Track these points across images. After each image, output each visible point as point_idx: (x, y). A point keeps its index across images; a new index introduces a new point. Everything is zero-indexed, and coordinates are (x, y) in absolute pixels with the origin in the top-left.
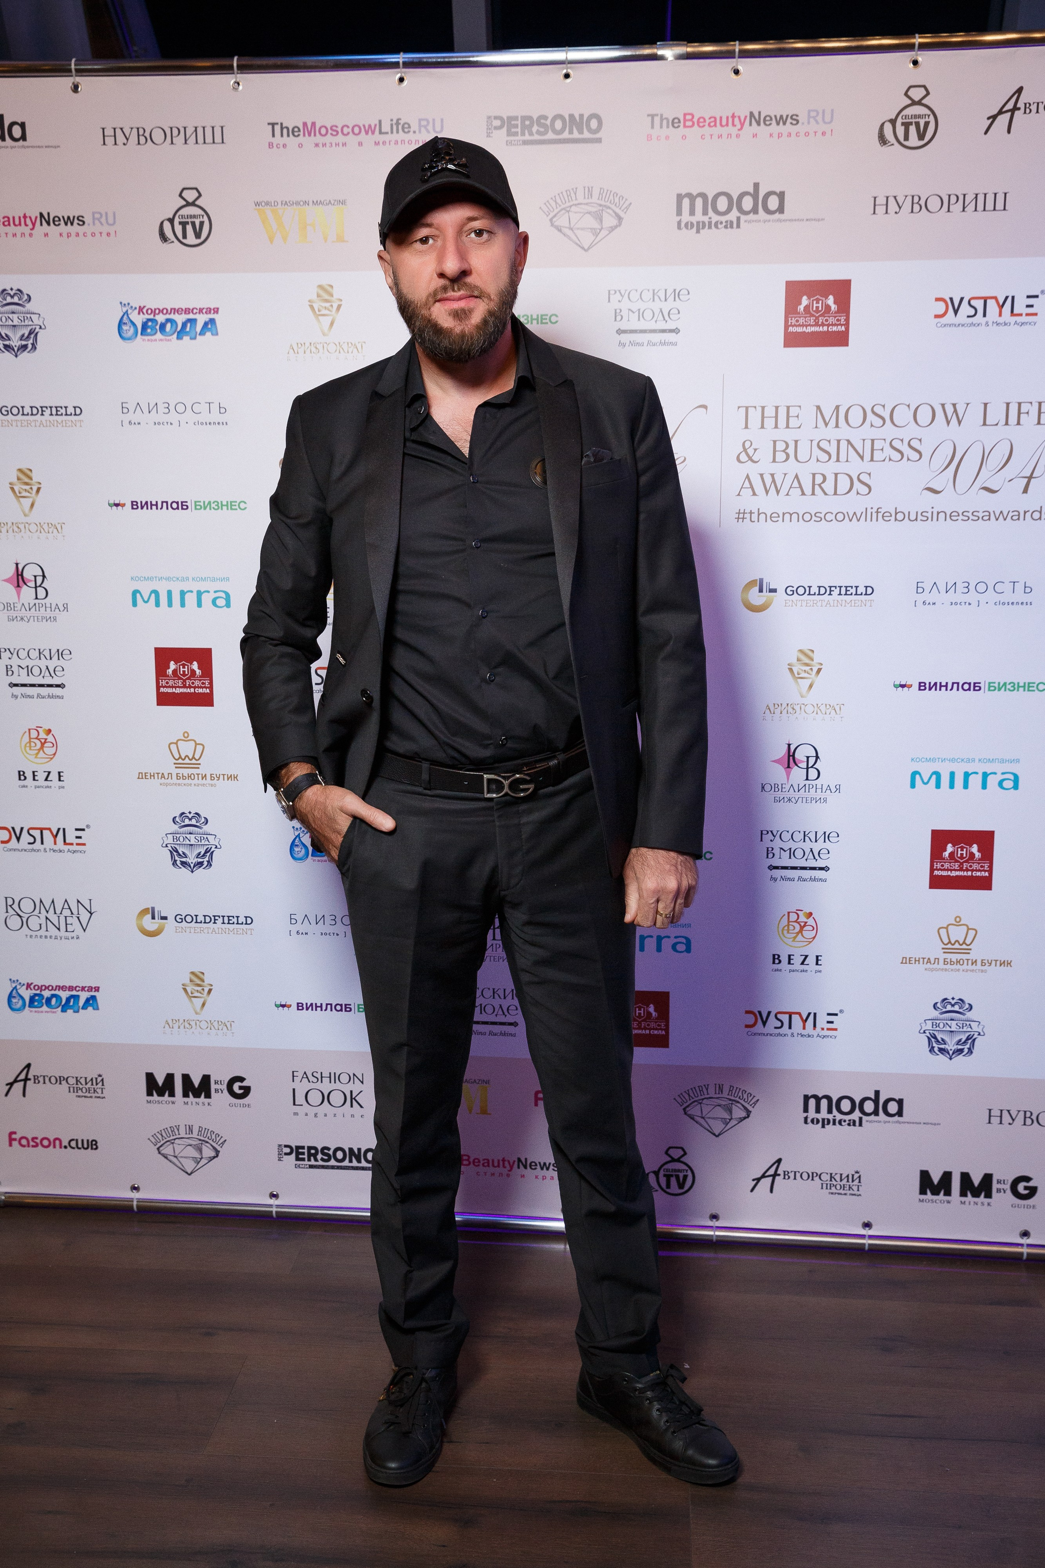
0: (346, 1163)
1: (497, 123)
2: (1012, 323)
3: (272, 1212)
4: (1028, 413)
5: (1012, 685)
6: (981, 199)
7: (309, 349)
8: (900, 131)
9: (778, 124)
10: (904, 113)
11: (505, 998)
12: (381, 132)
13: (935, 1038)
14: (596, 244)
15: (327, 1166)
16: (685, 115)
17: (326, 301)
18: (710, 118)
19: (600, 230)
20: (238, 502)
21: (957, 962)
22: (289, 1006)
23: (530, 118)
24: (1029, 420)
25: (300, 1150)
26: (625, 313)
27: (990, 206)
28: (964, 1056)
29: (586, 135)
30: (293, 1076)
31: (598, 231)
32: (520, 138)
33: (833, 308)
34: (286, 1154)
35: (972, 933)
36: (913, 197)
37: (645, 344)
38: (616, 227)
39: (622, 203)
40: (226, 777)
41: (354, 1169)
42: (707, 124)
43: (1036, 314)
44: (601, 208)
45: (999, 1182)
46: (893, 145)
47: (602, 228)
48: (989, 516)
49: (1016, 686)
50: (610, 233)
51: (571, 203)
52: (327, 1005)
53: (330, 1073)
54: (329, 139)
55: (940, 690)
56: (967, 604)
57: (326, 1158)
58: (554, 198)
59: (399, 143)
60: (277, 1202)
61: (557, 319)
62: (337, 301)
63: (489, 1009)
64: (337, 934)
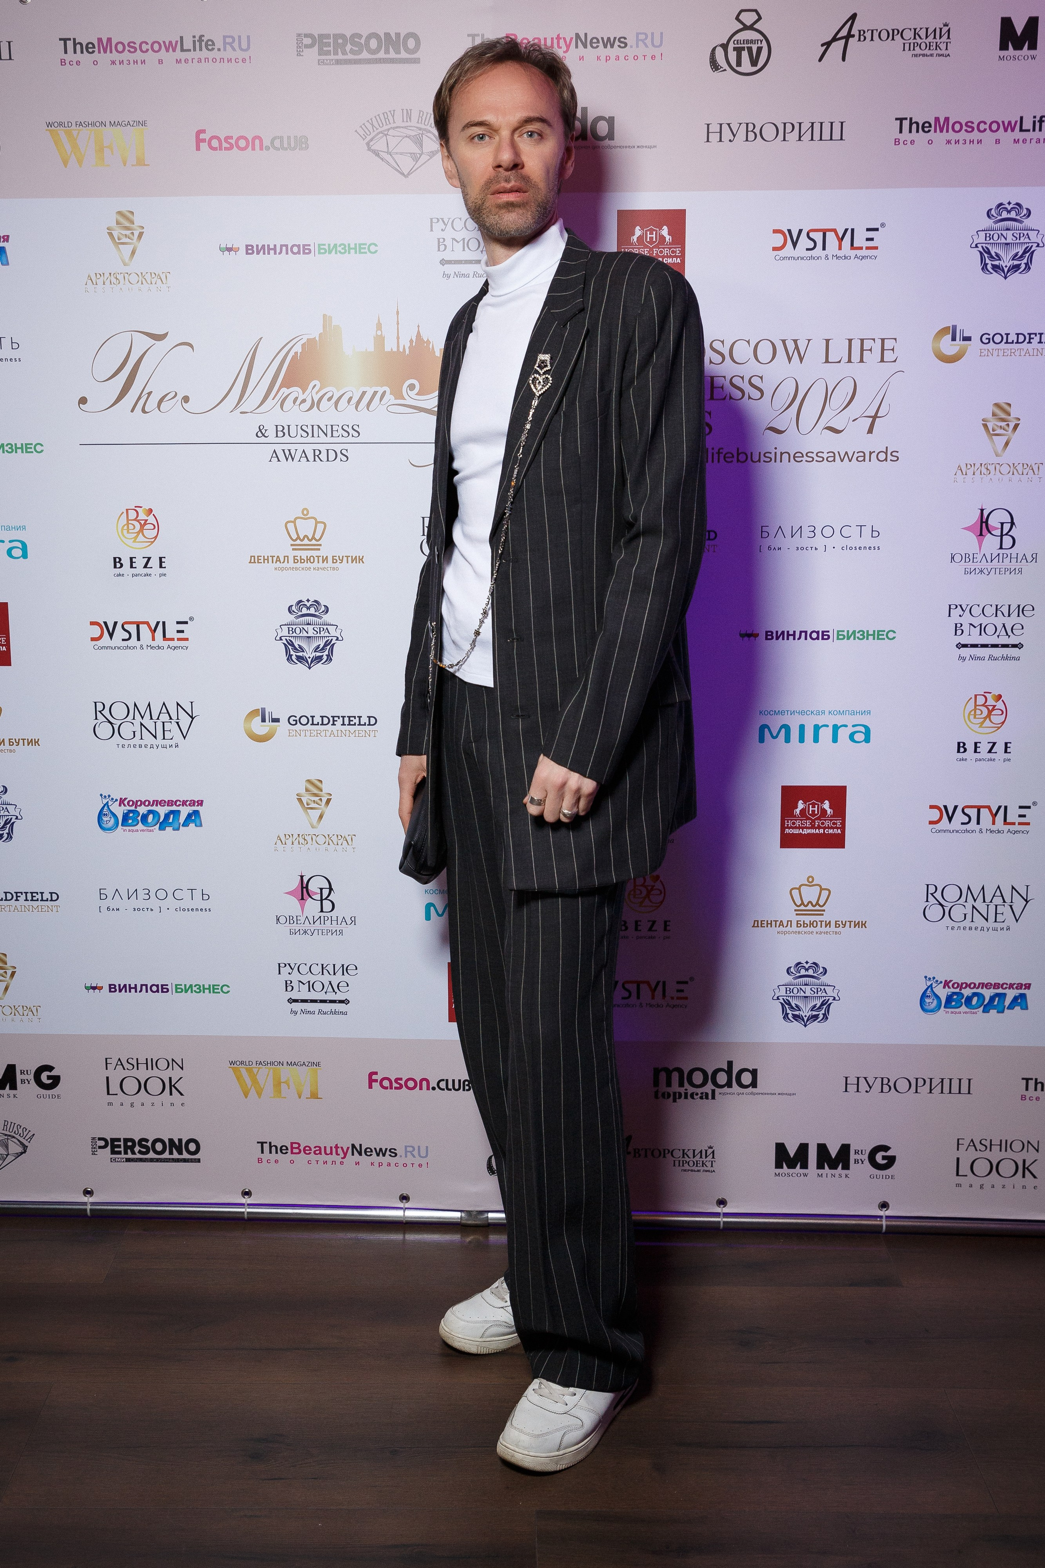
0: (166, 1155)
1: (307, 41)
2: (852, 258)
3: (86, 1210)
4: (871, 350)
5: (861, 633)
6: (817, 127)
7: (109, 279)
8: (733, 56)
9: (605, 46)
10: (735, 38)
11: (334, 974)
12: (182, 50)
13: (789, 1004)
14: (415, 170)
15: (145, 1158)
17: (127, 228)
19: (420, 155)
20: (34, 445)
21: (810, 924)
22: (101, 988)
23: (343, 36)
24: (872, 358)
25: (115, 1143)
26: (448, 242)
27: (826, 135)
28: (818, 1022)
29: (404, 55)
30: (107, 1064)
31: (418, 156)
32: (332, 57)
33: (667, 240)
34: (100, 1147)
35: (825, 894)
36: (747, 124)
38: (437, 152)
40: (26, 741)
41: (175, 1162)
43: (876, 248)
44: (421, 132)
45: (856, 1152)
46: (725, 70)
47: (422, 153)
48: (834, 457)
49: (865, 635)
50: (431, 158)
51: (389, 126)
52: (142, 985)
53: (147, 1059)
54: (126, 56)
55: (788, 639)
56: (814, 549)
57: (145, 1150)
58: (370, 121)
59: (203, 61)
60: (92, 1200)
61: (376, 248)
62: (138, 228)
63: (318, 986)
64: (152, 910)
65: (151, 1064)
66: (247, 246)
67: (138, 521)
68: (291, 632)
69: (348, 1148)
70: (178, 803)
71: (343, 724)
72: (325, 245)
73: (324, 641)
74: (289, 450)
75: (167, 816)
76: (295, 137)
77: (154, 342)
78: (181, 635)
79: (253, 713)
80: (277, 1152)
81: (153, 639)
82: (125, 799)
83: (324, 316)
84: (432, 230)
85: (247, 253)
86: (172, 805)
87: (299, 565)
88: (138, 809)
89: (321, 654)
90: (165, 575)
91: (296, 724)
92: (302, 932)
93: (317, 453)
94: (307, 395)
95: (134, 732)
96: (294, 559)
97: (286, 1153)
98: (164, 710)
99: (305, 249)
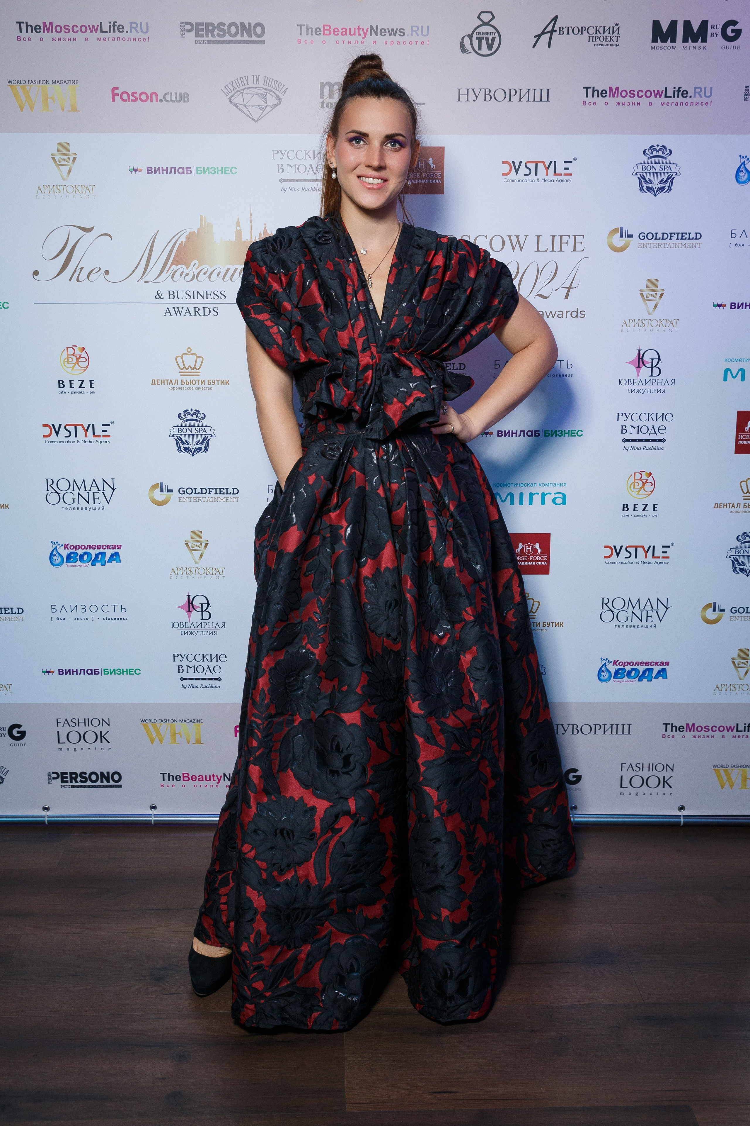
1: (188, 27)
2: (555, 180)
3: (45, 820)
4: (567, 243)
5: (560, 432)
6: (532, 92)
7: (53, 189)
8: (475, 43)
9: (390, 35)
10: (477, 30)
11: (211, 661)
12: (102, 32)
14: (262, 117)
15: (84, 785)
16: (324, 26)
17: (65, 155)
18: (342, 29)
19: (266, 107)
20: (2, 303)
22: (53, 672)
23: (212, 25)
24: (568, 248)
25: (64, 775)
26: (285, 167)
27: (538, 98)
29: (254, 38)
30: (57, 723)
31: (264, 107)
32: (205, 39)
33: (433, 166)
34: (54, 778)
35: (536, 605)
36: (485, 90)
37: (301, 190)
38: (277, 105)
39: (281, 88)
41: (105, 787)
42: (340, 33)
43: (571, 174)
44: (266, 91)
46: (470, 52)
47: (267, 105)
49: (563, 433)
50: (273, 109)
51: (244, 87)
52: (81, 670)
53: (85, 719)
54: (62, 35)
55: (512, 436)
57: (84, 780)
58: (231, 83)
59: (116, 39)
60: (49, 813)
61: (236, 171)
62: (72, 155)
63: (200, 669)
64: (87, 619)
65: (88, 722)
66: (148, 168)
67: (75, 356)
68: (180, 431)
69: (221, 776)
70: (104, 547)
71: (216, 494)
72: (201, 168)
73: (203, 438)
74: (178, 308)
75: (97, 556)
76: (180, 94)
77: (83, 233)
78: (105, 434)
79: (155, 486)
80: (173, 780)
81: (86, 436)
82: (68, 544)
83: (201, 216)
84: (274, 159)
85: (148, 173)
86: (100, 548)
87: (185, 386)
88: (77, 551)
89: (201, 446)
90: (93, 392)
91: (184, 493)
92: (189, 633)
93: (197, 310)
94: (190, 270)
95: (74, 499)
96: (182, 382)
97: (180, 780)
98: (94, 484)
99: (187, 171)
